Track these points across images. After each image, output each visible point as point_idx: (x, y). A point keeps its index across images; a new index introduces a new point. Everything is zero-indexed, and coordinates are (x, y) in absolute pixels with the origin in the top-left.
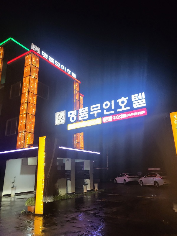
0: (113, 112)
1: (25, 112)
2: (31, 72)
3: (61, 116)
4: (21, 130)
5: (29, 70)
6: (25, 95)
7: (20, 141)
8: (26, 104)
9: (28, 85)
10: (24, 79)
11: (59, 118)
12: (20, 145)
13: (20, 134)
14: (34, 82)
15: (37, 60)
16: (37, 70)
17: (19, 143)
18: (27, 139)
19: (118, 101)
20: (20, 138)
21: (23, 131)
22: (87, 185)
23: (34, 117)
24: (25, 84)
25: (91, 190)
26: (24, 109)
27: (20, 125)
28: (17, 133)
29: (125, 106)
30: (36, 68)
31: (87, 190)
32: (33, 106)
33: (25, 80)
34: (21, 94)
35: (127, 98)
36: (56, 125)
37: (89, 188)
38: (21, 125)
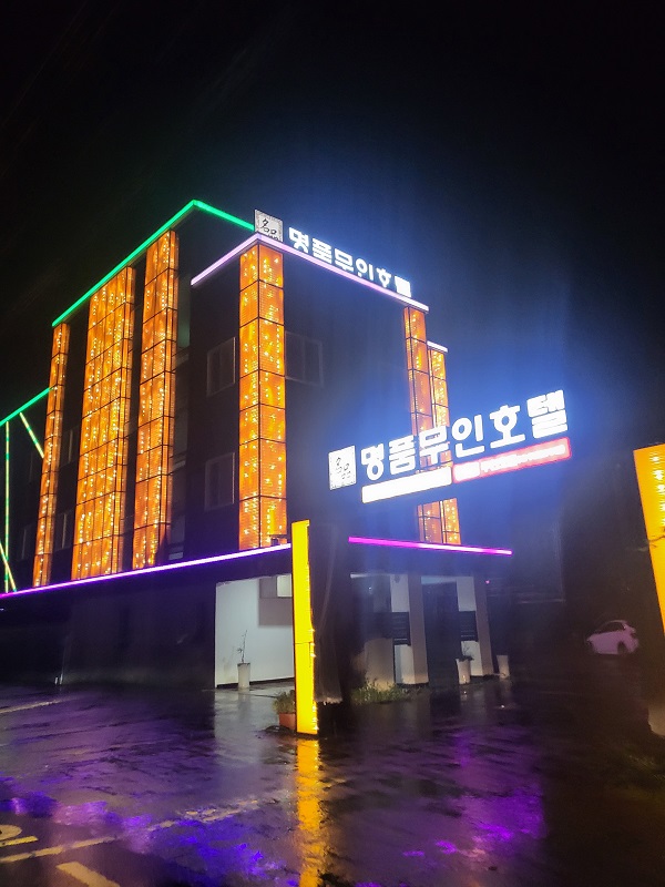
0: (481, 449)
1: (254, 436)
2: (262, 306)
3: (342, 464)
4: (249, 491)
5: (256, 298)
6: (249, 383)
7: (248, 525)
8: (255, 410)
9: (255, 348)
10: (242, 330)
11: (341, 467)
12: (249, 539)
13: (246, 504)
14: (273, 338)
15: (277, 261)
16: (277, 294)
17: (246, 532)
18: (268, 517)
19: (492, 416)
20: (248, 517)
21: (255, 494)
22: (470, 658)
23: (283, 448)
24: (245, 347)
25: (485, 678)
26: (249, 425)
27: (244, 475)
28: (239, 501)
29: (514, 432)
30: (274, 289)
31: (471, 677)
32: (278, 416)
33: (247, 332)
34: (238, 379)
35: (517, 408)
36: (331, 488)
37: (477, 671)
38: (246, 475)
